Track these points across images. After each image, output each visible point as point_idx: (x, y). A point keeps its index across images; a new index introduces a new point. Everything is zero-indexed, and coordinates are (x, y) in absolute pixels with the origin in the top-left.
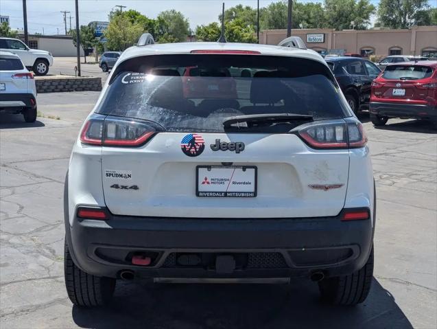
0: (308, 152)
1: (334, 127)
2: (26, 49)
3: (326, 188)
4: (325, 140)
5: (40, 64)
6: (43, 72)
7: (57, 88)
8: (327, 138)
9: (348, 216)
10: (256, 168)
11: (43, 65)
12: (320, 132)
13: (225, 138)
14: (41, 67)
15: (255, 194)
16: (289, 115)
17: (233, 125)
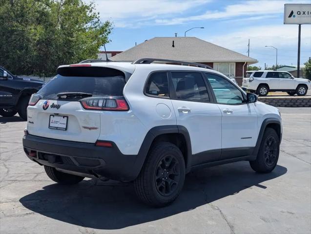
0: (82, 110)
1: (98, 100)
2: (292, 78)
3: (90, 129)
4: (93, 106)
5: (301, 88)
6: (303, 93)
7: (306, 104)
8: (94, 104)
9: (98, 144)
10: (67, 117)
11: (303, 88)
12: (91, 102)
13: (56, 102)
14: (302, 90)
15: (66, 129)
16: (81, 93)
17: (62, 97)
